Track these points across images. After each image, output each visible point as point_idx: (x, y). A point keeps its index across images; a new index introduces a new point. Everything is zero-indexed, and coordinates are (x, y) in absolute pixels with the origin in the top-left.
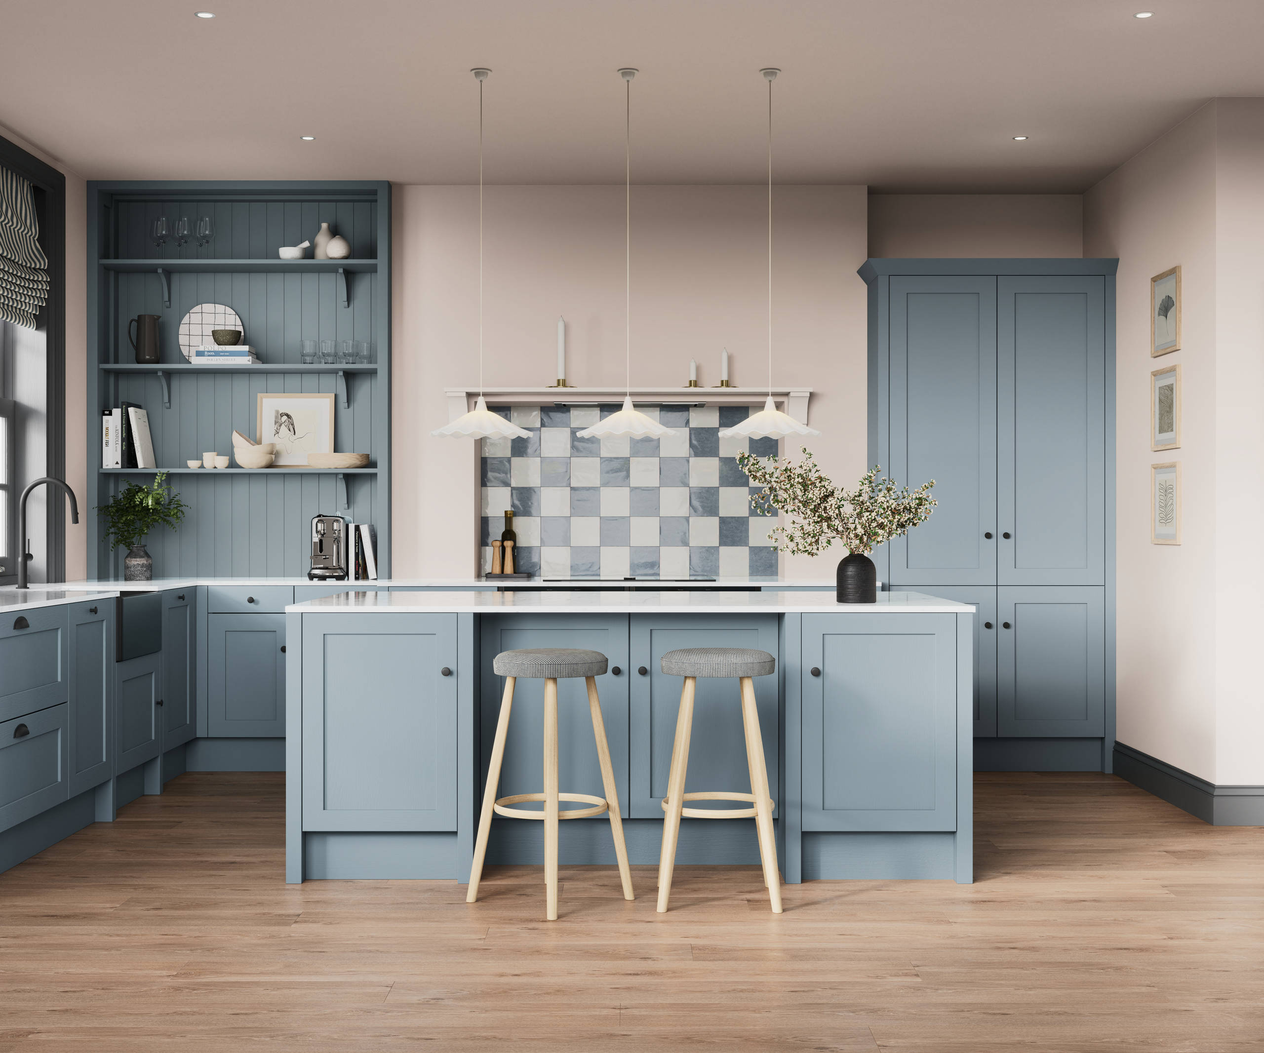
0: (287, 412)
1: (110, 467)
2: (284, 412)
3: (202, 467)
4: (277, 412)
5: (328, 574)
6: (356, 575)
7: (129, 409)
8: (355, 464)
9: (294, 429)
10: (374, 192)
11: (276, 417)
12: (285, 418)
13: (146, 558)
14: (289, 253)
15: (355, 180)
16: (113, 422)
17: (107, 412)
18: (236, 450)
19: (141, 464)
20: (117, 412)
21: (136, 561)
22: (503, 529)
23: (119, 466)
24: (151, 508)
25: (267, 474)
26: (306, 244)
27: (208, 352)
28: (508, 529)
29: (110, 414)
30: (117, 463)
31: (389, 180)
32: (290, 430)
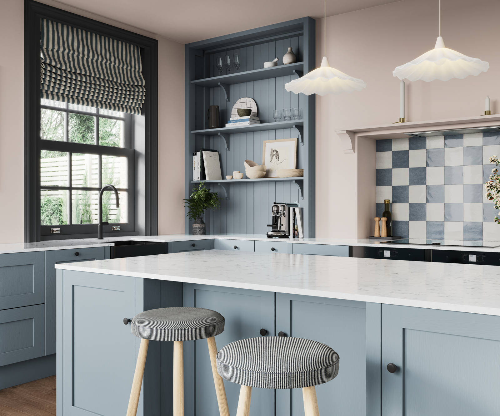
0: (276, 149)
1: (196, 180)
2: (275, 149)
3: (232, 178)
4: (272, 149)
5: (275, 235)
6: (293, 235)
7: (203, 152)
8: (296, 175)
9: (279, 158)
10: (302, 24)
11: (271, 152)
12: (275, 152)
13: (200, 224)
14: (268, 65)
15: (294, 19)
16: (197, 158)
17: (194, 154)
18: (246, 170)
19: (207, 179)
20: (198, 153)
21: (196, 225)
22: (384, 211)
23: (199, 179)
24: (195, 200)
25: (261, 182)
26: (276, 60)
27: (233, 121)
28: (386, 210)
29: (196, 155)
30: (198, 178)
31: (309, 16)
32: (277, 159)
